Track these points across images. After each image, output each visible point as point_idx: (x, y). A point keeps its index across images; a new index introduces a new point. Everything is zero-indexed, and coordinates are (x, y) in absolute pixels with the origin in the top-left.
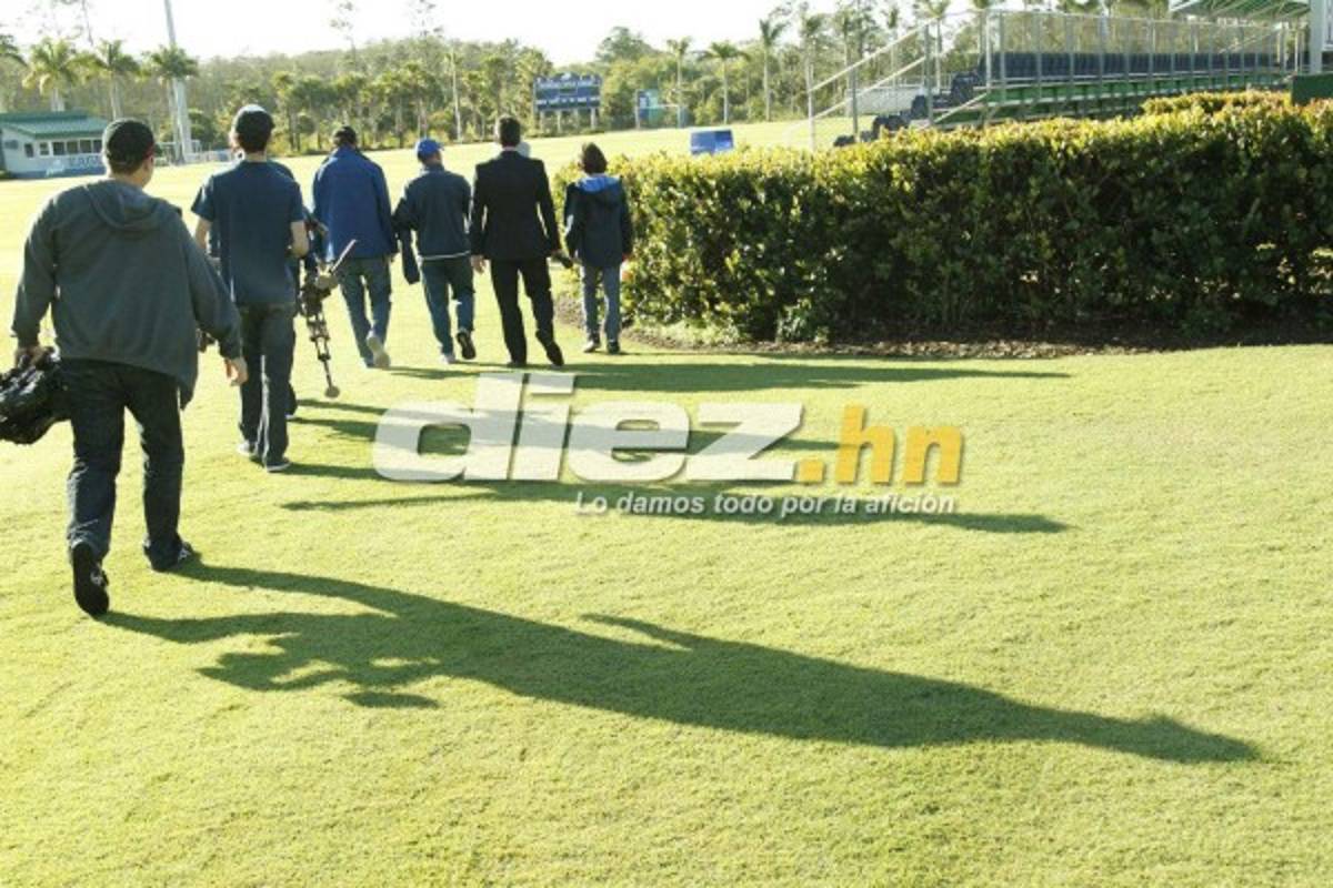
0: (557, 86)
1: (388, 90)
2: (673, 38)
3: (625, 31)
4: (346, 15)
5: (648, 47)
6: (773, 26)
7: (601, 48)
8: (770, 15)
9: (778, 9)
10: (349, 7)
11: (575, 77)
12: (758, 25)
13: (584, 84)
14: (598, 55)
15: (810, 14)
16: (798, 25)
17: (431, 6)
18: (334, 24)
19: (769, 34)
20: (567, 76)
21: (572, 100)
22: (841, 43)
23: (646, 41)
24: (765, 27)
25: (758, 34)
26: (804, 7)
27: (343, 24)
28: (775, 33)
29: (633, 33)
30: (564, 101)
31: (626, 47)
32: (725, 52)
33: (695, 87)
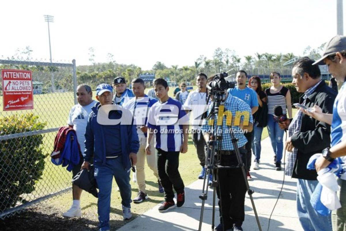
0: (145, 76)
1: (104, 76)
2: (173, 65)
3: (160, 63)
4: (93, 57)
5: (165, 67)
6: (198, 63)
7: (154, 67)
8: (197, 60)
9: (199, 59)
10: (94, 55)
11: (149, 74)
12: (194, 63)
13: (151, 76)
14: (153, 68)
15: (207, 60)
16: (204, 63)
17: (113, 56)
18: (90, 60)
19: (197, 65)
20: (147, 74)
21: (148, 80)
22: (214, 67)
23: (165, 65)
24: (196, 63)
25: (194, 65)
26: (205, 58)
27: (92, 60)
28: (199, 65)
29: (162, 63)
30: (146, 80)
31: (160, 66)
32: (186, 69)
33: (178, 77)
